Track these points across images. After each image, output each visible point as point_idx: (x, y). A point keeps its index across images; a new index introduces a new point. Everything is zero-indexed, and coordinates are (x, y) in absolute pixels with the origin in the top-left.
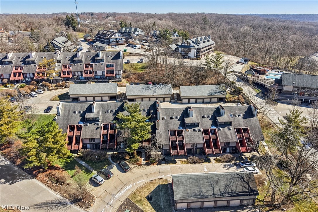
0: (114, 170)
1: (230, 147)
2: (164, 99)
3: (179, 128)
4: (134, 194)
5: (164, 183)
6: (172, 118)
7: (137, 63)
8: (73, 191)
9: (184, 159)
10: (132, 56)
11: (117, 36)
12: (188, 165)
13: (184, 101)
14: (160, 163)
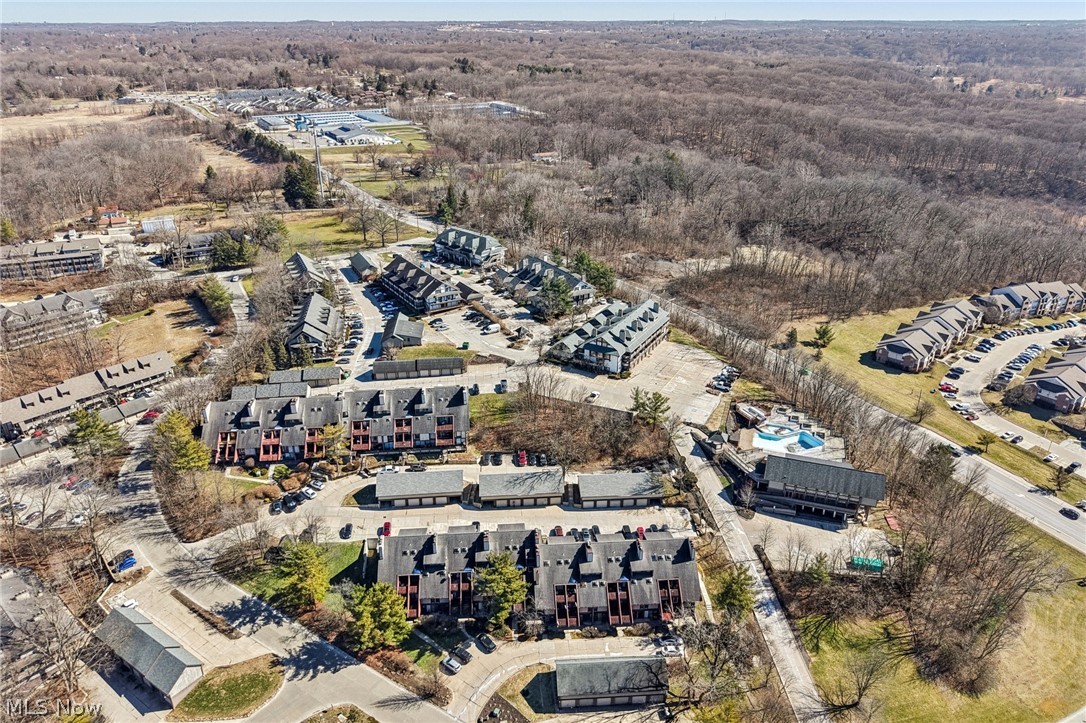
0: (473, 649)
1: (649, 610)
2: (549, 501)
3: (570, 581)
4: (504, 687)
5: (546, 671)
6: (559, 563)
7: (494, 392)
8: (421, 683)
9: (578, 631)
10: (482, 363)
11: (443, 291)
12: (583, 641)
13: (585, 504)
14: (540, 638)
